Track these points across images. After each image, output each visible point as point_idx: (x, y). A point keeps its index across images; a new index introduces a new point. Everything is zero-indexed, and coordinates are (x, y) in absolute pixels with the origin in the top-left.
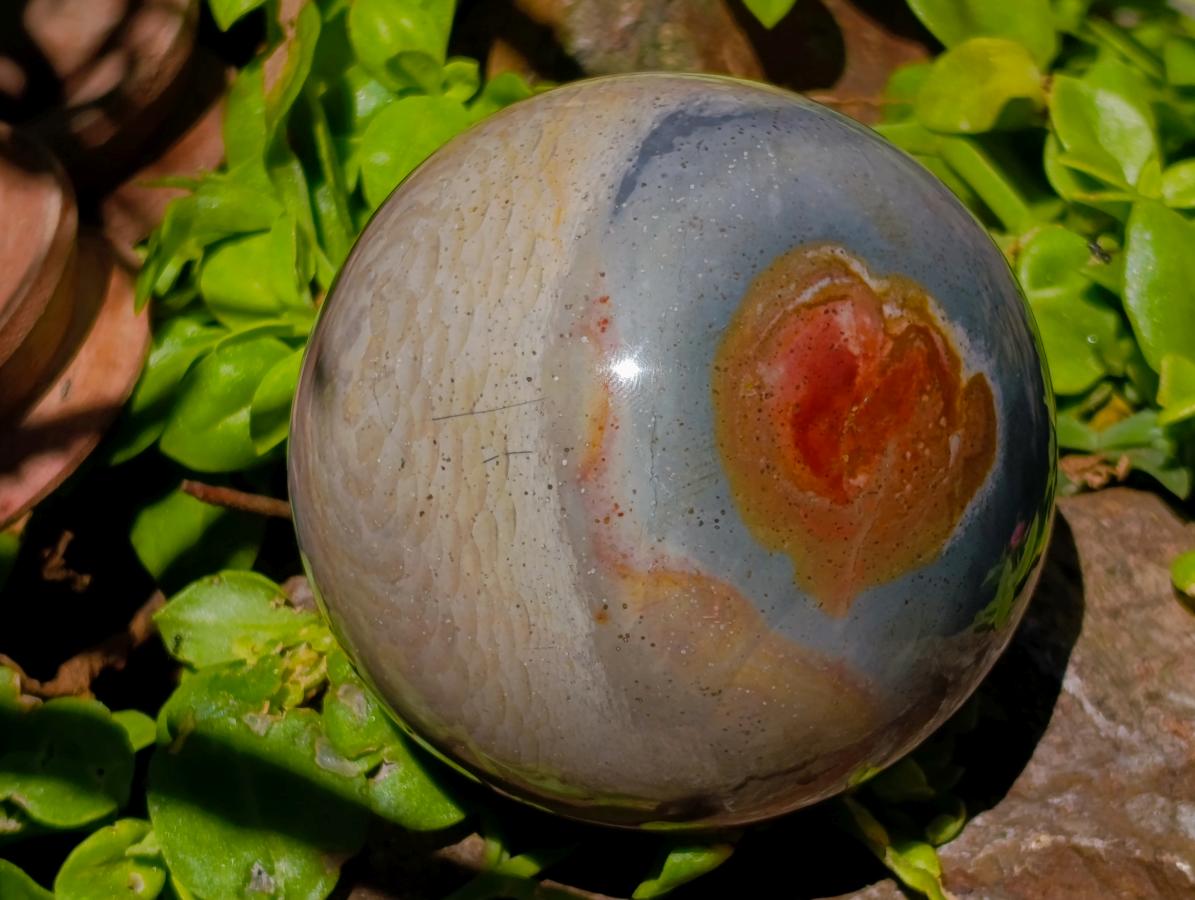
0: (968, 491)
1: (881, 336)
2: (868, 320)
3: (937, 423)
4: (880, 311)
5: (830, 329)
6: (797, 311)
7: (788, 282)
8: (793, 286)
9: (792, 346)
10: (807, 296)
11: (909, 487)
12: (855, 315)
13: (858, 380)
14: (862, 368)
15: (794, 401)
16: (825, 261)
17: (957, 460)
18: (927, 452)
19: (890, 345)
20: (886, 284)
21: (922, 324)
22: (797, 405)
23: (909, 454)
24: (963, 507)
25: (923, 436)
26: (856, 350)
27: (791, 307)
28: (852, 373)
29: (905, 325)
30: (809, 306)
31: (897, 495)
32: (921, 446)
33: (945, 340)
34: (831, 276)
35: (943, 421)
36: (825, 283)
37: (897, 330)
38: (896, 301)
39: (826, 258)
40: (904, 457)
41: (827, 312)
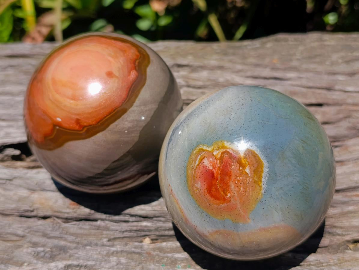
0: (260, 177)
1: (215, 161)
2: (211, 159)
3: (239, 170)
4: (213, 155)
5: (205, 167)
6: (196, 168)
7: (193, 162)
8: (194, 162)
9: (199, 176)
10: (197, 163)
11: (241, 189)
12: (208, 160)
13: (215, 174)
14: (214, 171)
15: (205, 188)
16: (198, 151)
17: (251, 173)
18: (241, 178)
19: (218, 162)
20: (212, 147)
21: (224, 150)
22: (207, 188)
23: (236, 182)
24: (261, 181)
25: (238, 175)
26: (211, 168)
27: (195, 168)
28: (213, 174)
29: (220, 154)
30: (198, 165)
31: (240, 192)
32: (238, 178)
33: (232, 150)
34: (200, 154)
35: (241, 168)
36: (199, 157)
37: (219, 157)
38: (216, 149)
39: (198, 150)
40: (236, 183)
41: (202, 163)
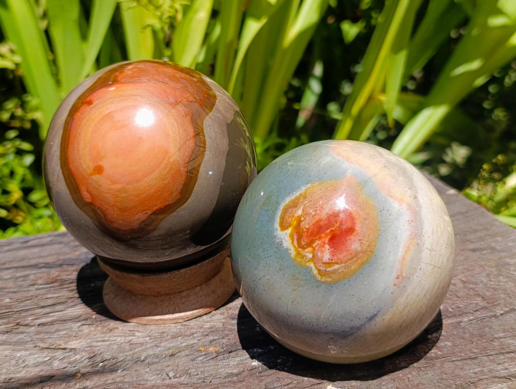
0: (298, 198)
1: (317, 248)
2: (319, 254)
3: (305, 219)
4: (313, 256)
5: (333, 254)
6: (342, 263)
7: (341, 272)
8: (340, 271)
9: (347, 252)
10: (336, 267)
11: (321, 203)
12: (323, 257)
13: (329, 237)
14: (327, 240)
15: (353, 236)
16: (325, 276)
17: (300, 208)
18: (311, 211)
19: (314, 245)
20: (308, 264)
21: (300, 249)
22: (352, 234)
23: (318, 212)
24: (301, 194)
25: (311, 216)
26: (327, 246)
27: (343, 264)
28: (331, 239)
29: (306, 250)
30: (337, 263)
31: (325, 201)
32: (313, 213)
33: (293, 243)
34: (325, 270)
35: (302, 219)
36: (329, 269)
37: (310, 249)
38: (306, 258)
39: (324, 277)
40: (320, 211)
41: (332, 260)
